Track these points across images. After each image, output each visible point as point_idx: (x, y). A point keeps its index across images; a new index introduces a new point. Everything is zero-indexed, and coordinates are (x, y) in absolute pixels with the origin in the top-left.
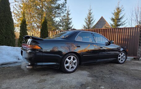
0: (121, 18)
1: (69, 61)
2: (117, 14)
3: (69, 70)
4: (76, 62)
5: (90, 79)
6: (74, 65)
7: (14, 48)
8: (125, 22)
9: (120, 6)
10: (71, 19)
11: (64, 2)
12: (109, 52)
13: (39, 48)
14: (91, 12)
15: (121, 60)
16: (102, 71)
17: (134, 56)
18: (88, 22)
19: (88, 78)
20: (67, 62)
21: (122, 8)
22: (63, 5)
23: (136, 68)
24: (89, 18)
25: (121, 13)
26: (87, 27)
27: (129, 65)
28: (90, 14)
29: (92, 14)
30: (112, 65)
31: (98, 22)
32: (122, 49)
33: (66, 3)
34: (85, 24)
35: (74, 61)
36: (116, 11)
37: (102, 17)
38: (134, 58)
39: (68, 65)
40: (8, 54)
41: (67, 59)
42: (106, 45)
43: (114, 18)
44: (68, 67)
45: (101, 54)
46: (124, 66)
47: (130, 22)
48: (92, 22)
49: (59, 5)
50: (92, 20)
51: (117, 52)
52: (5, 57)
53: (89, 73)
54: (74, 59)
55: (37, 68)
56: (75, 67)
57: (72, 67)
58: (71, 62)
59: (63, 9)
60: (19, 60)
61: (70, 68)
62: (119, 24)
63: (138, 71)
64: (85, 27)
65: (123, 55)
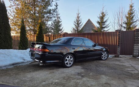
0: (105, 22)
1: (68, 59)
2: (102, 18)
3: (68, 66)
4: (72, 60)
5: (83, 70)
6: (71, 62)
7: (19, 51)
8: (109, 25)
9: (104, 11)
10: (61, 21)
11: (55, 8)
12: (95, 52)
13: (49, 51)
14: (79, 15)
15: (103, 58)
16: (90, 66)
17: (114, 54)
18: (76, 25)
19: (81, 70)
20: (66, 60)
21: (106, 12)
22: (54, 10)
23: (114, 63)
24: (78, 21)
25: (105, 17)
26: (76, 29)
27: (110, 61)
28: (78, 17)
29: (80, 18)
30: (98, 61)
31: (86, 24)
32: (104, 49)
33: (57, 8)
34: (74, 27)
35: (71, 59)
36: (101, 15)
37: (89, 19)
38: (115, 56)
39: (67, 62)
40: (16, 56)
41: (67, 58)
42: (93, 47)
43: (99, 21)
44: (67, 64)
45: (89, 53)
46: (106, 62)
47: (113, 25)
48: (80, 25)
49: (50, 10)
50: (80, 23)
51: (101, 52)
52: (14, 58)
53: (81, 67)
54: (71, 58)
55: (47, 64)
56: (72, 63)
57: (70, 64)
58: (69, 60)
59: (54, 14)
60: (24, 60)
61: (69, 64)
62: (104, 27)
63: (116, 64)
64: (74, 29)
65: (105, 54)
